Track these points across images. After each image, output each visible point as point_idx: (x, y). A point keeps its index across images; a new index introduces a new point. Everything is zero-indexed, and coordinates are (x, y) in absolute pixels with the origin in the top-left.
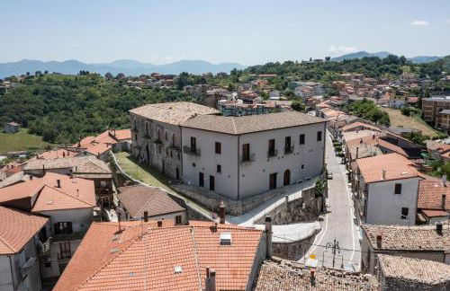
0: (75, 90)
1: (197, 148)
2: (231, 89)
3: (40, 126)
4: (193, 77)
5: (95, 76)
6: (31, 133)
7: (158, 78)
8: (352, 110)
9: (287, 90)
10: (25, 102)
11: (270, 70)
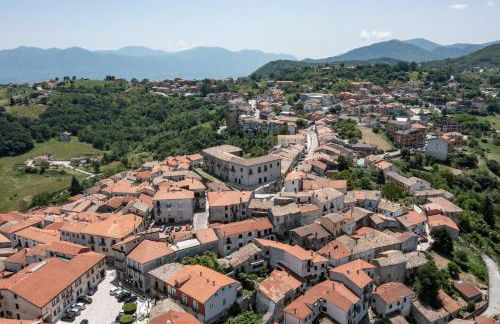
1: (234, 170)
5: (122, 82)
9: (299, 101)
11: (287, 76)
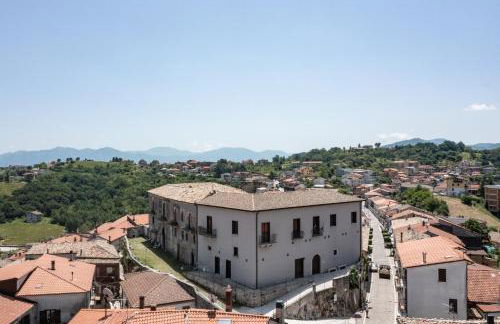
0: (106, 177)
1: (213, 228)
2: (272, 177)
3: (63, 215)
4: (232, 164)
5: (129, 163)
6: (53, 223)
7: (194, 165)
8: (405, 199)
9: (334, 177)
10: (52, 190)
11: (315, 157)
